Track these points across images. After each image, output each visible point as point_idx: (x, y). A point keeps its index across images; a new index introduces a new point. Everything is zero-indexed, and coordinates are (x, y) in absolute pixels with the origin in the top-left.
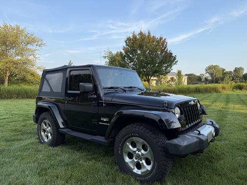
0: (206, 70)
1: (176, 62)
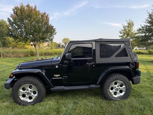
0: (63, 41)
1: (55, 33)
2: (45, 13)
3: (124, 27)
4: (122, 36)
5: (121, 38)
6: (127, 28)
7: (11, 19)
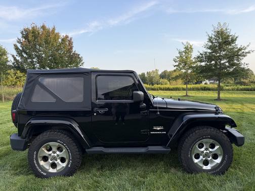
1: (82, 63)
2: (67, 37)
3: (179, 53)
4: (177, 66)
5: (177, 68)
6: (184, 54)
7: (19, 45)
